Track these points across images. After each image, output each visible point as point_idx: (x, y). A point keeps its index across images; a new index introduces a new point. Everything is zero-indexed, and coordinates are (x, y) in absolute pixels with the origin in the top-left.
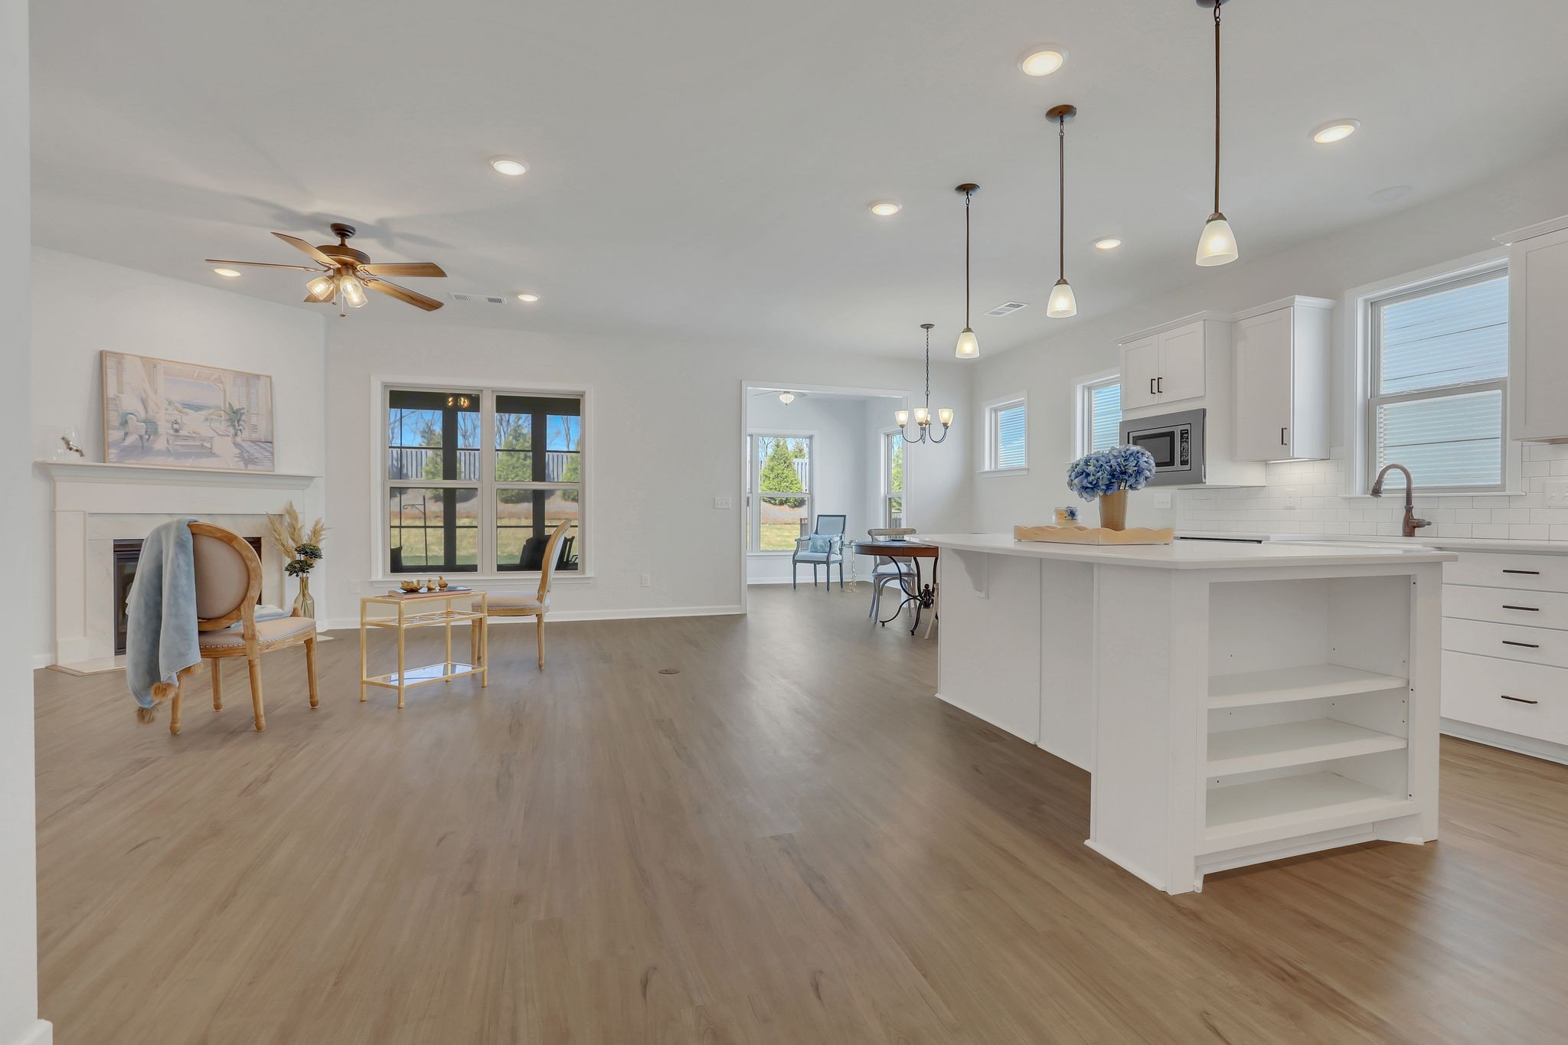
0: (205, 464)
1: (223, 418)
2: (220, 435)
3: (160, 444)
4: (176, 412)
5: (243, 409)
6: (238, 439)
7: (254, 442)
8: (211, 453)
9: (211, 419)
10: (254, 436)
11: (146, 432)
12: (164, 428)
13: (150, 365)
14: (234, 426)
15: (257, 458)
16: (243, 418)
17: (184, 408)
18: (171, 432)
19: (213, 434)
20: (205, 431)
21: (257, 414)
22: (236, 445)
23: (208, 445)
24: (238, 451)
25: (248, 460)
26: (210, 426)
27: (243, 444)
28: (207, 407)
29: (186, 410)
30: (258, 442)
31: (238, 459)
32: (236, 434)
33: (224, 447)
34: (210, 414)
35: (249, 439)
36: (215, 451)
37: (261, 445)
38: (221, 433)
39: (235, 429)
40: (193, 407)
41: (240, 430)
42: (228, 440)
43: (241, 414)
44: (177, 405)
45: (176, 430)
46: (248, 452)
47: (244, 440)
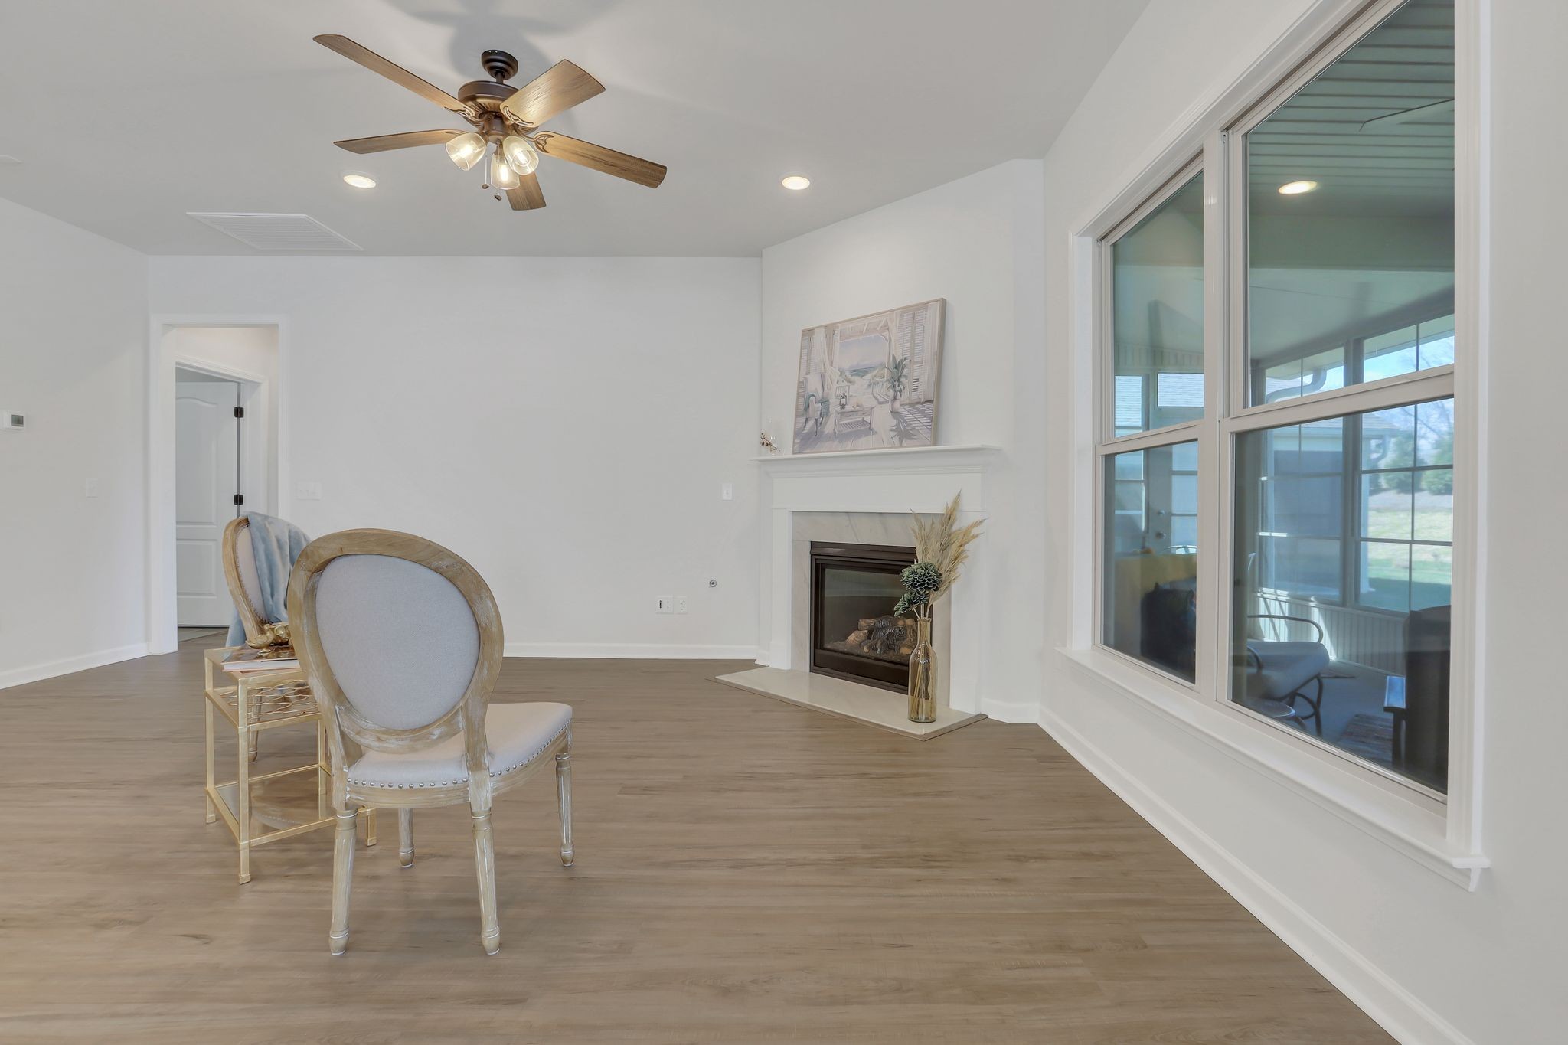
0: (865, 445)
1: (885, 379)
2: (880, 403)
3: (829, 427)
4: (846, 383)
5: (905, 358)
6: (897, 404)
7: (912, 405)
8: (870, 431)
9: (874, 383)
10: (914, 396)
11: (821, 413)
13: (830, 330)
14: (894, 386)
15: (913, 428)
16: (905, 372)
17: (852, 376)
18: (838, 409)
19: (874, 403)
20: (868, 402)
21: (921, 362)
22: (894, 413)
23: (867, 419)
24: (895, 422)
25: (904, 434)
26: (872, 394)
27: (902, 410)
28: (874, 368)
29: (853, 378)
30: (919, 403)
31: (893, 434)
32: (895, 398)
33: (882, 419)
34: (875, 376)
35: (908, 401)
36: (873, 426)
37: (921, 407)
38: (881, 400)
39: (895, 391)
40: (860, 372)
41: (900, 391)
42: (887, 408)
43: (903, 368)
44: (848, 374)
45: (843, 406)
46: (905, 421)
47: (901, 405)
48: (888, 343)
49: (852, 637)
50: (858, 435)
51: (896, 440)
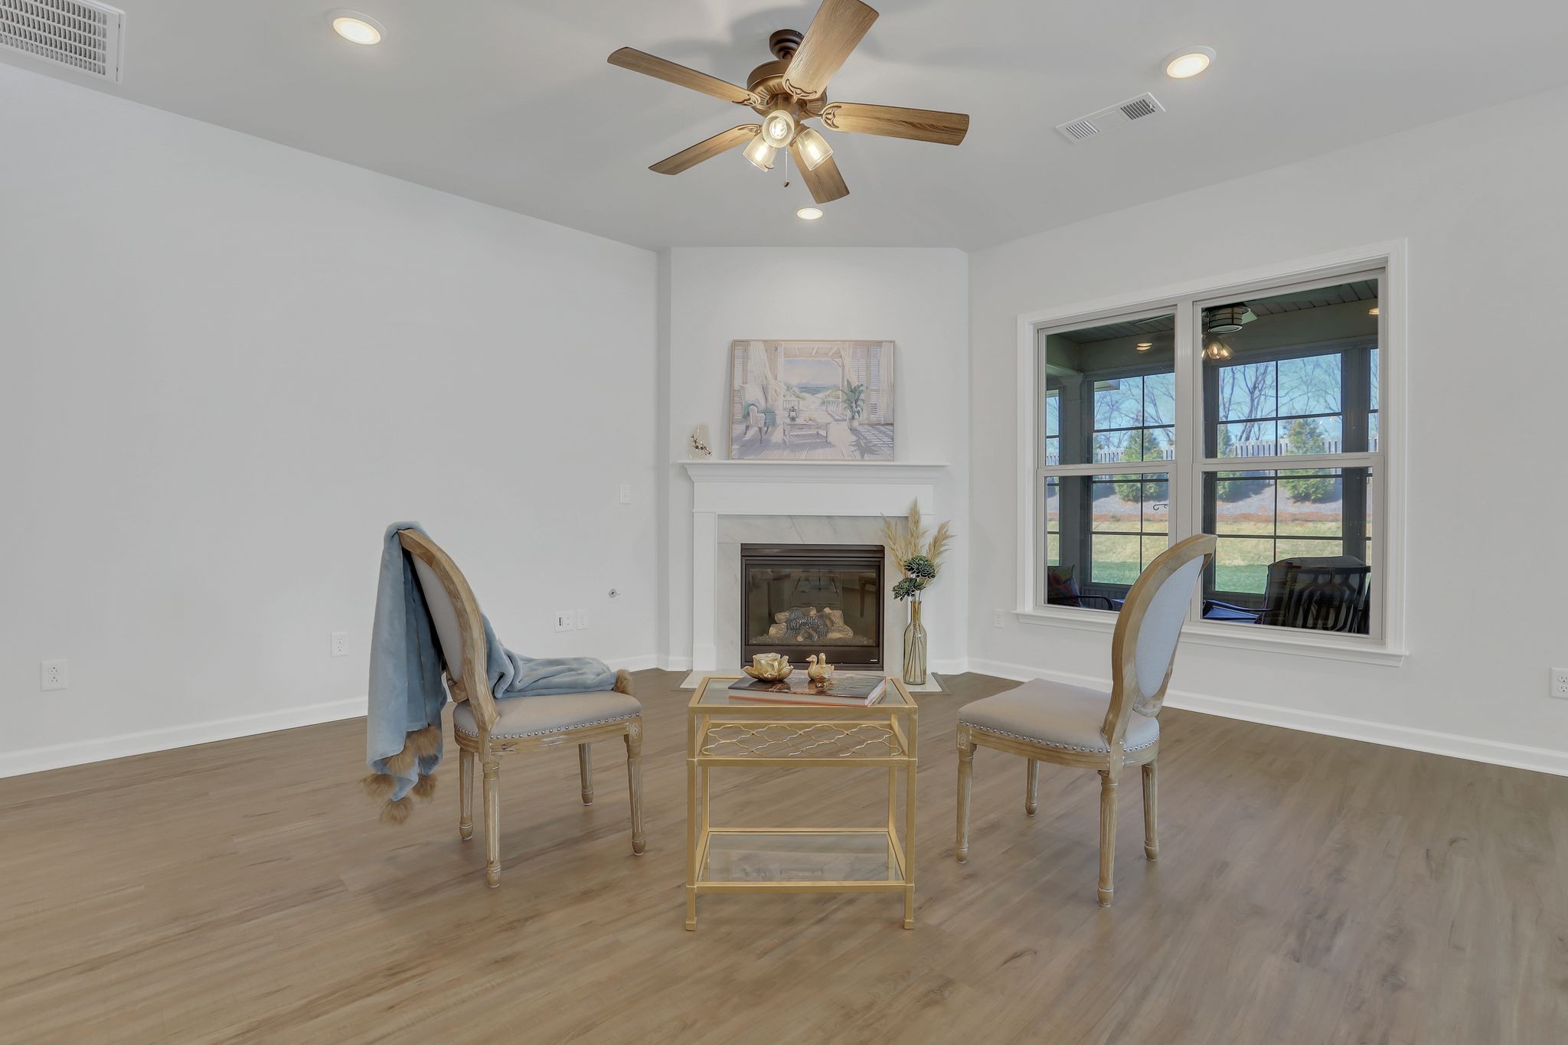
0: (820, 455)
1: (840, 400)
2: (836, 420)
3: (777, 436)
4: (794, 398)
5: (862, 385)
6: (856, 424)
7: (872, 425)
8: (826, 443)
9: (828, 402)
10: (874, 418)
11: (765, 423)
12: (782, 417)
13: (772, 347)
14: (852, 407)
15: (875, 445)
16: (862, 396)
17: (802, 392)
18: (788, 421)
19: (829, 419)
20: (822, 418)
21: (878, 391)
22: (853, 430)
23: (823, 433)
24: (854, 438)
25: (865, 449)
26: (826, 411)
27: (860, 429)
28: (828, 389)
29: (803, 394)
30: (877, 424)
31: (853, 448)
32: (853, 418)
33: (840, 434)
34: (829, 396)
35: (867, 422)
36: (831, 440)
38: (837, 418)
39: (852, 411)
40: (814, 391)
41: (858, 412)
42: (845, 425)
43: (860, 393)
44: (797, 390)
45: (793, 419)
46: (866, 438)
47: (860, 424)
49: (773, 630)
50: (813, 446)
51: (857, 454)
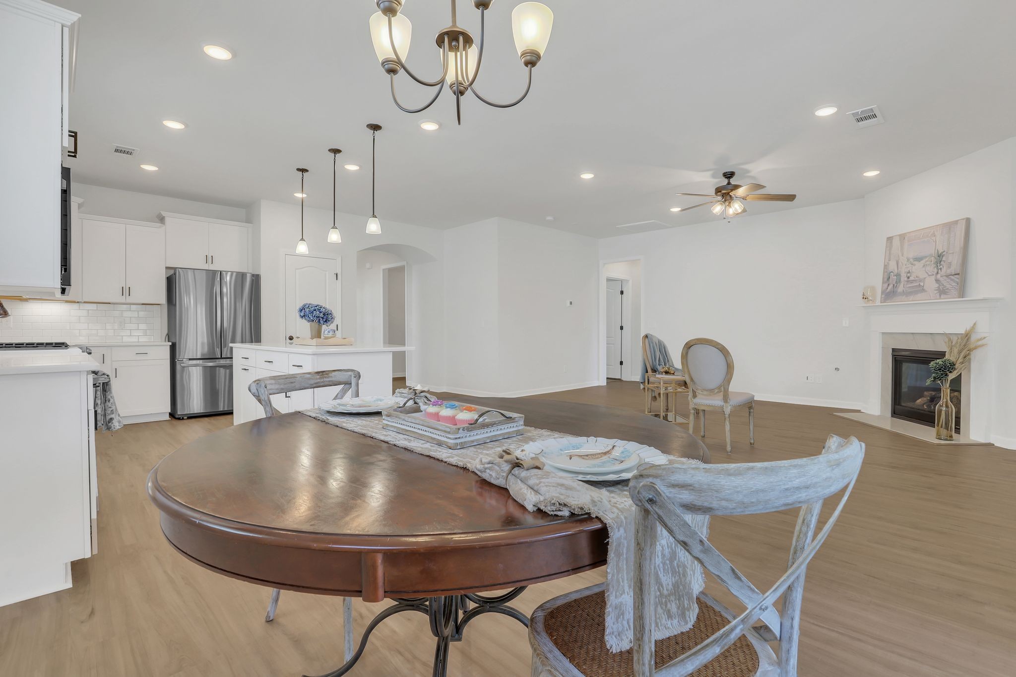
0: (920, 298)
1: (932, 262)
2: (929, 275)
3: (900, 289)
4: (910, 265)
5: (944, 251)
6: (939, 276)
7: (947, 276)
8: (923, 290)
9: (926, 265)
10: (949, 272)
11: (896, 281)
12: (904, 278)
13: (902, 237)
14: (937, 266)
15: (948, 289)
16: (944, 259)
17: (914, 261)
18: (906, 279)
19: (926, 275)
20: (923, 275)
21: (953, 253)
22: (937, 281)
23: (922, 284)
24: (937, 285)
25: (942, 291)
26: (925, 271)
27: (941, 279)
28: (926, 257)
29: (915, 262)
30: (950, 275)
31: (936, 292)
32: (938, 273)
33: (930, 284)
34: (927, 261)
35: (945, 274)
36: (925, 288)
37: (952, 277)
38: (930, 274)
39: (938, 269)
40: (918, 259)
41: (941, 269)
42: (933, 278)
43: (943, 257)
44: (911, 260)
45: (908, 278)
46: (943, 285)
47: (941, 276)
48: (934, 243)
49: (919, 401)
50: (916, 292)
51: (938, 295)
